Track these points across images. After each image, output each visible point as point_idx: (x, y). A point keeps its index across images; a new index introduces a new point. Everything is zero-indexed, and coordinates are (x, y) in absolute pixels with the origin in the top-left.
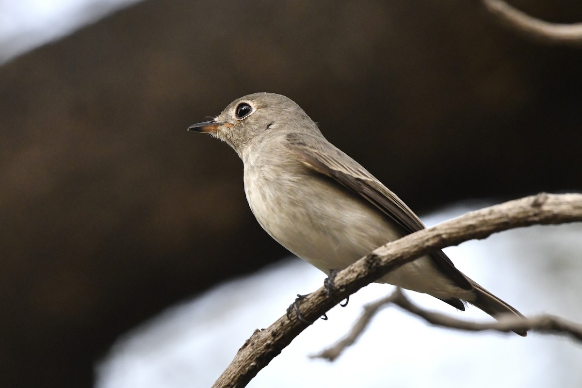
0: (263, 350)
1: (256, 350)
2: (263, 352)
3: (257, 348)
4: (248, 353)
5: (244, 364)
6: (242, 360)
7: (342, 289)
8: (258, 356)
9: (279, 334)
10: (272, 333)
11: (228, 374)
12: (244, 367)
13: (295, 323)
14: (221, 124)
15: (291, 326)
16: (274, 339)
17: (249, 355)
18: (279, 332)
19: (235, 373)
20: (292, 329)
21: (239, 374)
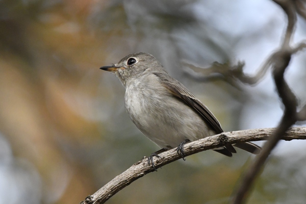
0: (149, 168)
1: (145, 167)
2: (149, 169)
3: (146, 166)
4: (141, 168)
5: (137, 172)
6: (136, 170)
7: (202, 148)
8: (146, 170)
9: (160, 162)
10: (157, 161)
11: (127, 175)
12: (137, 174)
13: (170, 159)
14: (119, 67)
15: (168, 159)
16: (157, 164)
17: (141, 169)
18: (161, 161)
19: (131, 176)
20: (168, 161)
21: (133, 177)
